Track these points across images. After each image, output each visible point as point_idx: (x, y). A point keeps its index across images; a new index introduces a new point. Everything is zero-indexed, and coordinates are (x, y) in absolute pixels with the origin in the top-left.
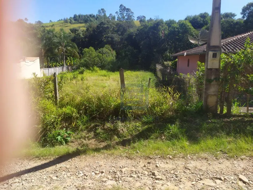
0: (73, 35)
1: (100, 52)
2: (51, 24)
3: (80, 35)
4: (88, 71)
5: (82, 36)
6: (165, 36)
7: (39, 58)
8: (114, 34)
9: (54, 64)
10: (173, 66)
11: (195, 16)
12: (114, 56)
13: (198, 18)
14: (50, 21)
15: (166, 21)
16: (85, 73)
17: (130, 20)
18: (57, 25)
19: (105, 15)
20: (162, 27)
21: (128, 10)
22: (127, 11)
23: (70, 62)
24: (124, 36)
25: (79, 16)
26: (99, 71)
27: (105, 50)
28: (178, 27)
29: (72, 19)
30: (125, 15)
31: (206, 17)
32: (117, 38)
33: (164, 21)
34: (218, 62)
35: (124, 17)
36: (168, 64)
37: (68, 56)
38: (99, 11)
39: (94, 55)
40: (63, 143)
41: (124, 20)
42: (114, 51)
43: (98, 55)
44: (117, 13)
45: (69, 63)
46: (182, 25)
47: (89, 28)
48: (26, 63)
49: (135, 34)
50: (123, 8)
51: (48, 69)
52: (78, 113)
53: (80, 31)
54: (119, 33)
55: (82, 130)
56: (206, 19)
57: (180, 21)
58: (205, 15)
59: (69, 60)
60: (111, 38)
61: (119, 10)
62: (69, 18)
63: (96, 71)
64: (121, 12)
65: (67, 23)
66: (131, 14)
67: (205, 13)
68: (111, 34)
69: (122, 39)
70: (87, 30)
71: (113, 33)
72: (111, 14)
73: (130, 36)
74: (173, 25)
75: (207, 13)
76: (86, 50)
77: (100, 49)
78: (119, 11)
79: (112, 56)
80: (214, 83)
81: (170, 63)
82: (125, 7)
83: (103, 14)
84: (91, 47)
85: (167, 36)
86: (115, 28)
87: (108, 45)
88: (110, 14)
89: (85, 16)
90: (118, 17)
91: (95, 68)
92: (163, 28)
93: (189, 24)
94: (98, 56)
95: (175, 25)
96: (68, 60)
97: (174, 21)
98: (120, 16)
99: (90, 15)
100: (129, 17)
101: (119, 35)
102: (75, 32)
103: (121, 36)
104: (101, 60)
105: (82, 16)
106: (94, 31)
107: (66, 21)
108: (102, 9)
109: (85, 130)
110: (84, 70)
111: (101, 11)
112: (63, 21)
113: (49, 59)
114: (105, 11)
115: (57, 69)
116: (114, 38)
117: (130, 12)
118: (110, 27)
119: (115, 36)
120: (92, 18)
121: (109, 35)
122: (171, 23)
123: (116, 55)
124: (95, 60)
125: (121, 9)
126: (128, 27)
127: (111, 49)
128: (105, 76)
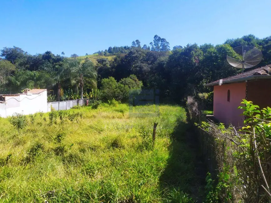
0: (100, 66)
1: (121, 83)
3: (107, 66)
4: (106, 104)
5: (109, 66)
6: (199, 63)
7: (46, 89)
8: (143, 63)
10: (210, 98)
11: (238, 39)
12: (140, 86)
13: (241, 41)
14: (87, 54)
15: (201, 46)
16: (99, 107)
17: (165, 50)
18: (92, 57)
19: (139, 46)
20: (196, 52)
21: (163, 40)
22: (162, 42)
24: (154, 65)
25: (114, 48)
26: (118, 105)
27: (128, 80)
28: (216, 51)
29: (106, 52)
30: (159, 45)
31: (252, 40)
32: (146, 67)
33: (199, 45)
35: (159, 48)
36: (204, 96)
38: (133, 42)
39: (114, 86)
41: (158, 50)
42: (140, 82)
43: (119, 87)
44: (151, 43)
45: (93, 95)
46: (221, 49)
47: (118, 58)
48: (28, 96)
49: (166, 63)
50: (157, 39)
51: (59, 103)
54: (149, 62)
56: (252, 42)
57: (217, 46)
58: (250, 37)
59: (93, 92)
60: (139, 67)
61: (154, 40)
62: (104, 51)
63: (114, 105)
64: (156, 42)
65: (101, 55)
66: (166, 44)
67: (250, 36)
68: (140, 63)
69: (151, 68)
70: (116, 60)
72: (145, 45)
73: (161, 65)
74: (208, 50)
75: (252, 36)
77: (122, 79)
78: (153, 42)
79: (138, 87)
81: (206, 95)
82: (159, 38)
83: (137, 46)
84: (111, 77)
85: (202, 62)
87: (134, 75)
89: (119, 48)
90: (153, 48)
91: (114, 101)
92: (196, 54)
93: (230, 48)
95: (213, 50)
97: (210, 45)
98: (155, 47)
99: (125, 47)
100: (164, 47)
101: (149, 64)
102: (102, 63)
103: (150, 66)
104: (122, 91)
105: (117, 48)
106: (122, 60)
108: (137, 41)
110: (98, 104)
111: (136, 43)
112: (98, 54)
113: (72, 90)
114: (140, 42)
115: (71, 102)
116: (143, 67)
117: (165, 42)
118: (139, 56)
119: (144, 65)
120: (127, 50)
121: (138, 64)
122: (207, 48)
123: (143, 86)
124: (115, 92)
125: (156, 40)
126: (160, 55)
127: (136, 79)
128: (122, 111)
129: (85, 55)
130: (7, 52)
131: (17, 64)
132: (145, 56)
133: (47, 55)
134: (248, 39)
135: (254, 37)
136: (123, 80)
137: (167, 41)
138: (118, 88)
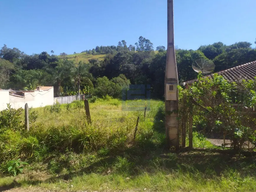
0: (91, 65)
1: (113, 81)
2: (75, 56)
3: (97, 65)
4: (101, 99)
5: (100, 66)
7: (53, 87)
9: (72, 92)
12: (128, 84)
13: (211, 48)
14: (75, 53)
16: (96, 101)
17: (149, 50)
19: (125, 46)
21: (147, 41)
22: (146, 42)
23: (86, 90)
24: (140, 65)
25: (101, 47)
26: (111, 100)
27: (119, 79)
29: (94, 51)
30: (144, 45)
31: (221, 47)
32: (133, 67)
34: (175, 94)
35: (144, 48)
37: (85, 85)
38: (120, 43)
39: (107, 84)
40: (14, 174)
41: (143, 51)
42: (128, 80)
44: (136, 44)
45: (86, 92)
46: (195, 55)
47: (107, 59)
48: (40, 92)
49: (150, 64)
50: (142, 40)
51: (62, 98)
52: (39, 143)
53: (98, 62)
54: (135, 62)
55: (38, 161)
58: (219, 44)
60: (127, 67)
62: (91, 50)
63: (108, 100)
64: (140, 43)
66: (150, 45)
67: (219, 43)
69: (137, 68)
70: (105, 60)
71: (129, 63)
73: (145, 65)
74: (185, 55)
76: (100, 79)
78: (138, 43)
79: (127, 85)
80: (173, 115)
82: (144, 38)
83: (123, 46)
84: (105, 76)
86: (131, 58)
87: (122, 74)
88: (130, 45)
89: (106, 48)
90: (138, 48)
91: (107, 96)
93: (202, 54)
94: (111, 85)
95: (188, 55)
96: (85, 89)
98: (139, 47)
99: (112, 47)
100: (148, 48)
101: (135, 65)
102: (94, 63)
103: (136, 66)
104: (114, 88)
105: (104, 47)
106: (111, 61)
107: (88, 53)
108: (123, 41)
109: (41, 161)
110: (95, 99)
111: (122, 43)
112: (86, 53)
113: (67, 87)
114: (126, 43)
115: (71, 97)
116: (130, 67)
117: (149, 42)
118: (126, 58)
119: (131, 65)
120: (113, 49)
121: (125, 64)
122: (184, 53)
123: (130, 84)
124: (108, 89)
125: (140, 41)
126: (144, 57)
127: (125, 78)
128: (115, 104)
129: (73, 54)
130: (4, 52)
131: (15, 63)
132: (131, 57)
133: (43, 55)
134: (218, 46)
135: (222, 44)
136: (114, 79)
137: (151, 42)
138: (110, 86)
